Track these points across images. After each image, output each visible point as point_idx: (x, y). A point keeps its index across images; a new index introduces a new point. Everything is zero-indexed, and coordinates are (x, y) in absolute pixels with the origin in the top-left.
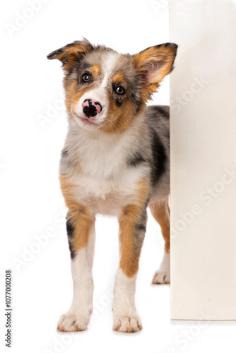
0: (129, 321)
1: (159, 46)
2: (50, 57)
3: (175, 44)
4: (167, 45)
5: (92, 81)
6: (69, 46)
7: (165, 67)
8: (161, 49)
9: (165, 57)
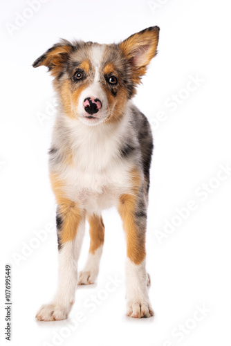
0: (140, 306)
1: (143, 32)
2: (36, 65)
3: (156, 27)
4: (150, 29)
5: (85, 77)
6: (50, 50)
7: (150, 50)
8: (145, 34)
9: (150, 41)
